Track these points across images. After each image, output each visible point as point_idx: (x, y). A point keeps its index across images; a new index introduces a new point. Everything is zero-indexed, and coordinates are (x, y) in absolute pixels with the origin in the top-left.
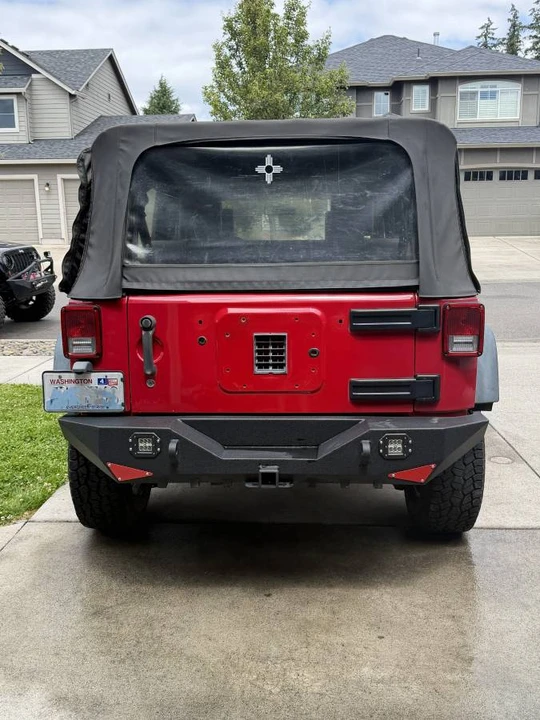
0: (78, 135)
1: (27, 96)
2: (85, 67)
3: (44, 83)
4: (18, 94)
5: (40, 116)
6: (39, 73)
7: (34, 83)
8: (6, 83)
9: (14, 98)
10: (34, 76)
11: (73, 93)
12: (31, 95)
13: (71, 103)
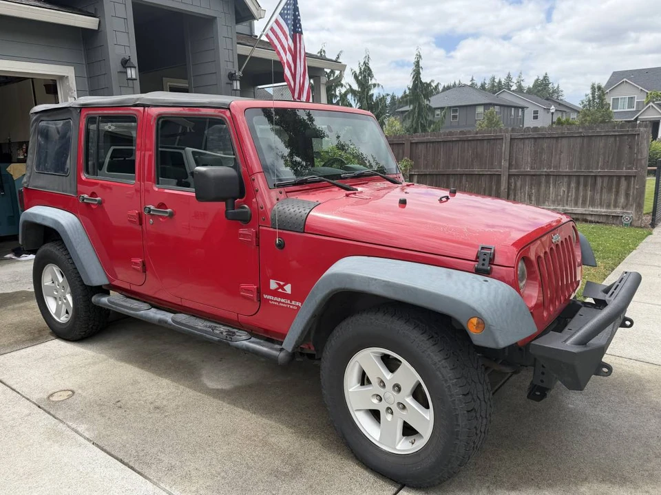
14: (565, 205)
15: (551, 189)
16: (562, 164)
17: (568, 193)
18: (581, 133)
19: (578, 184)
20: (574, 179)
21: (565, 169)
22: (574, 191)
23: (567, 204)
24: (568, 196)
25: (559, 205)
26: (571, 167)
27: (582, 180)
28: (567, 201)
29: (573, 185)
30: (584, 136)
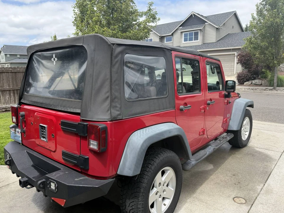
0: (218, 41)
1: (203, 30)
2: (224, 18)
3: (208, 25)
4: (200, 30)
5: (206, 36)
6: (207, 22)
7: (206, 25)
8: (197, 27)
9: (199, 31)
10: (206, 23)
11: (217, 27)
12: (204, 29)
13: (217, 30)
14: (10, 104)
15: (1, 97)
16: (5, 85)
17: (10, 98)
18: (12, 71)
19: (14, 93)
20: (12, 92)
21: (6, 87)
22: (13, 97)
23: (11, 104)
24: (10, 100)
25: (7, 104)
26: (9, 86)
27: (15, 92)
28: (11, 102)
29: (12, 94)
30: (13, 72)
